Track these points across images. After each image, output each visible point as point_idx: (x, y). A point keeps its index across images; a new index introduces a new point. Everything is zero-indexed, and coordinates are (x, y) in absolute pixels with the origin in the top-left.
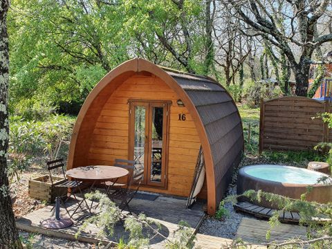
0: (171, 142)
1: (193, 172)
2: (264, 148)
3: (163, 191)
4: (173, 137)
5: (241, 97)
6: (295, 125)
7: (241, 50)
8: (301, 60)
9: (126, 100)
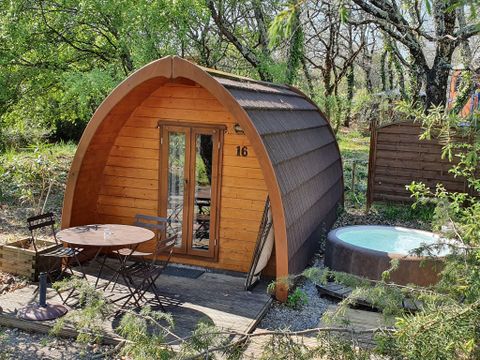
0: (224, 190)
1: (256, 236)
2: (375, 199)
3: (212, 265)
4: (227, 182)
5: (348, 118)
6: (424, 164)
7: (350, 43)
8: (436, 63)
9: (154, 123)
